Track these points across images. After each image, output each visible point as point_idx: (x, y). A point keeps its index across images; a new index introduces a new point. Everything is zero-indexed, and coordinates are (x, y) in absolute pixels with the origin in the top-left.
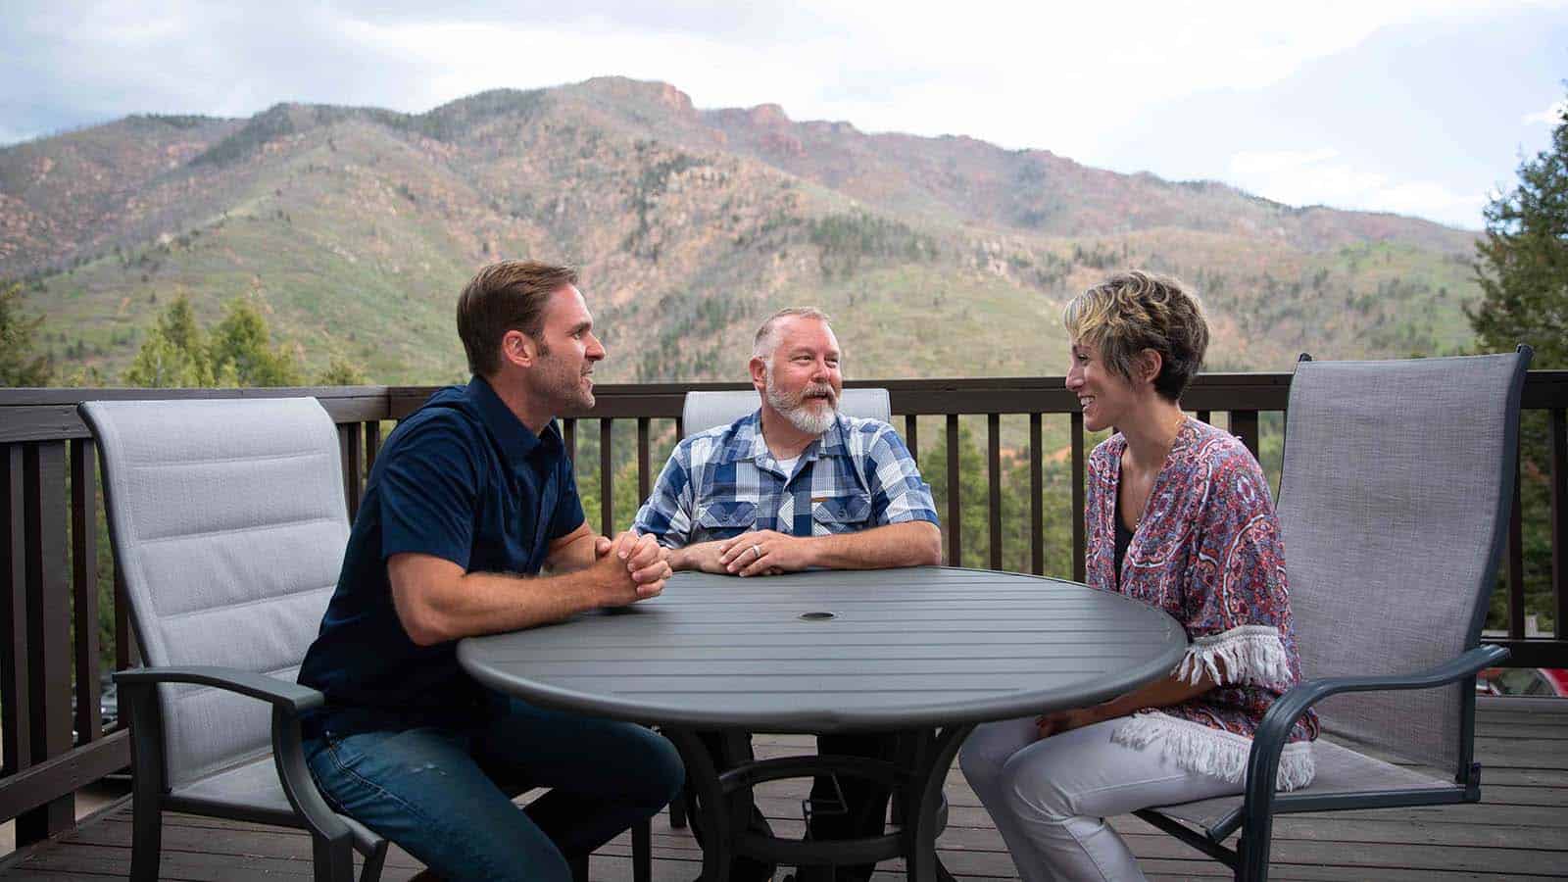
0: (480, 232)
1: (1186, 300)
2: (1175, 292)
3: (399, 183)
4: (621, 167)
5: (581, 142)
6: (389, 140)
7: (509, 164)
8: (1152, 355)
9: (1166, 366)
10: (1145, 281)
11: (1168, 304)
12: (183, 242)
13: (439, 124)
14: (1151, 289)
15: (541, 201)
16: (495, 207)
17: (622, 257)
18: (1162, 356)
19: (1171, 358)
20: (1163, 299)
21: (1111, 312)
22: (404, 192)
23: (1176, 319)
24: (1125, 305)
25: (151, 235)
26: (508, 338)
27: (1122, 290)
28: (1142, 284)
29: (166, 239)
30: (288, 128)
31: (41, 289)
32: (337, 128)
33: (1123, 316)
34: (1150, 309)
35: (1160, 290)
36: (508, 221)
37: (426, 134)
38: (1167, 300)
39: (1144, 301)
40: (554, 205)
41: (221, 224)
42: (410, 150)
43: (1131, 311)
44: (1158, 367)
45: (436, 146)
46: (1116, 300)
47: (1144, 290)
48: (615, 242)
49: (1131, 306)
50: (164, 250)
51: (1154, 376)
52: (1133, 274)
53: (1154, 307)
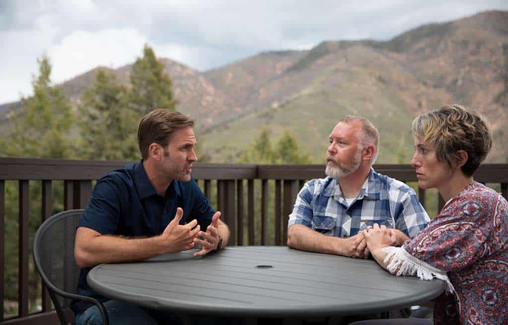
0: (417, 97)
1: (482, 123)
2: (478, 119)
3: (378, 74)
4: (494, 59)
5: (472, 47)
6: (371, 54)
7: (432, 62)
8: (463, 154)
9: (470, 159)
10: (462, 112)
11: (474, 125)
12: (282, 106)
13: (397, 44)
14: (465, 117)
15: (449, 80)
16: (425, 84)
17: (494, 106)
18: (468, 153)
19: (473, 155)
20: (472, 122)
21: (444, 128)
22: (381, 79)
23: (479, 134)
24: (451, 125)
25: (269, 104)
26: (152, 146)
27: (449, 117)
28: (459, 112)
29: (275, 105)
30: (327, 52)
31: (227, 128)
32: (349, 50)
33: (450, 130)
34: (465, 128)
35: (470, 118)
36: (432, 90)
37: (391, 50)
38: (473, 124)
39: (461, 123)
40: (455, 81)
41: (298, 98)
42: (383, 58)
43: (454, 128)
44: (465, 161)
45: (395, 55)
46: (446, 122)
47: (461, 117)
48: (490, 98)
49: (454, 126)
50: (275, 110)
51: (463, 165)
52: (454, 107)
53: (467, 127)
